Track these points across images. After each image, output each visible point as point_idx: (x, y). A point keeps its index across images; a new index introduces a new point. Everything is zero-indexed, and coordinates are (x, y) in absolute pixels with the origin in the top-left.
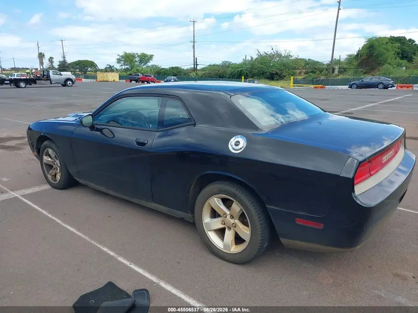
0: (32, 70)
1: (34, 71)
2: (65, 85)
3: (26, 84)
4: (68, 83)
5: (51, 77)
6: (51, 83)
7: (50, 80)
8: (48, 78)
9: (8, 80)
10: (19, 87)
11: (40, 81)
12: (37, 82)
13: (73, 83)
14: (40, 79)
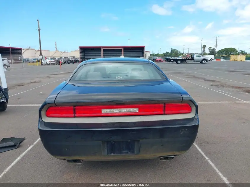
0: (186, 54)
1: (187, 55)
2: (202, 62)
3: (181, 62)
4: (204, 61)
5: (195, 58)
6: (194, 62)
7: (194, 60)
8: (193, 58)
9: (172, 60)
10: (177, 63)
11: (188, 60)
12: (187, 60)
13: (207, 62)
14: (188, 59)
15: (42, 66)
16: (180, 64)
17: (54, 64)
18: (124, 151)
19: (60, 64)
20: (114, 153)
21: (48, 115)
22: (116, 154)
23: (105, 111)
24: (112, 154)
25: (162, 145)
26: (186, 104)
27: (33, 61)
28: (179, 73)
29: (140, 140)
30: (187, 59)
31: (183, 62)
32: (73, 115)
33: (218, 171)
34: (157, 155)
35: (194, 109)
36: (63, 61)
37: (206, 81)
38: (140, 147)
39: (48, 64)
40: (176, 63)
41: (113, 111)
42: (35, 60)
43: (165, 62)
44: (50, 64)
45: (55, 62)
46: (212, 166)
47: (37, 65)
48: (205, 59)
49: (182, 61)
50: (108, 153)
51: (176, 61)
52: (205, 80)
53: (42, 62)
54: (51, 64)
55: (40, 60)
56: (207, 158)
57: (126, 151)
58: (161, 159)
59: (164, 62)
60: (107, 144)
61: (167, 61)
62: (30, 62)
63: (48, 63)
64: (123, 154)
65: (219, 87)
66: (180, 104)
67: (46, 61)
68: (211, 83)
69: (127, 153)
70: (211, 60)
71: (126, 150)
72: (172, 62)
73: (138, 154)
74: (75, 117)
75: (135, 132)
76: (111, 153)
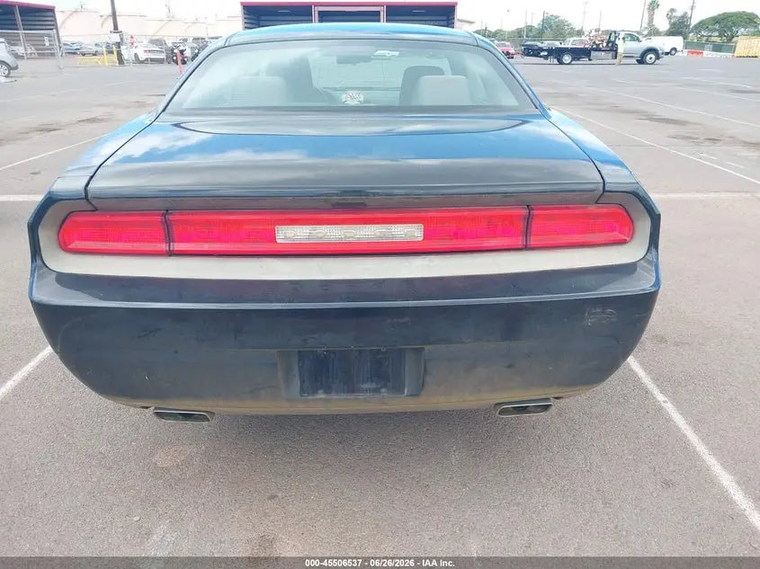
3: (574, 59)
4: (648, 57)
9: (546, 50)
10: (561, 63)
11: (597, 53)
12: (593, 53)
13: (658, 57)
14: (598, 50)
15: (122, 68)
16: (569, 64)
17: (160, 61)
18: (365, 386)
19: (179, 62)
20: (328, 390)
21: (65, 246)
22: (334, 396)
23: (289, 234)
24: (321, 395)
25: (509, 366)
26: (613, 209)
27: (94, 49)
28: (569, 95)
29: (426, 347)
30: (596, 50)
31: (578, 59)
32: (164, 247)
33: (701, 448)
34: (489, 398)
35: (644, 226)
36: (188, 53)
37: (654, 123)
38: (425, 370)
39: (142, 62)
40: (556, 61)
41: (320, 235)
42: (99, 49)
43: (519, 56)
44: (147, 60)
45: (163, 56)
46: (678, 429)
47: (107, 64)
48: (652, 50)
49: (580, 54)
50: (302, 391)
51: (558, 54)
52: (651, 119)
53: (120, 54)
54: (152, 60)
55: (114, 49)
56: (661, 398)
57: (374, 386)
58: (503, 412)
59: (518, 58)
60: (299, 361)
61: (528, 55)
62: (84, 55)
63: (142, 56)
64: (361, 396)
65: (698, 144)
66: (593, 208)
67: (134, 51)
68: (672, 130)
69: (377, 391)
70: (673, 52)
71: (372, 382)
72: (545, 57)
73: (417, 395)
74: (171, 254)
75: (406, 319)
76: (315, 392)
